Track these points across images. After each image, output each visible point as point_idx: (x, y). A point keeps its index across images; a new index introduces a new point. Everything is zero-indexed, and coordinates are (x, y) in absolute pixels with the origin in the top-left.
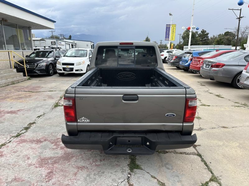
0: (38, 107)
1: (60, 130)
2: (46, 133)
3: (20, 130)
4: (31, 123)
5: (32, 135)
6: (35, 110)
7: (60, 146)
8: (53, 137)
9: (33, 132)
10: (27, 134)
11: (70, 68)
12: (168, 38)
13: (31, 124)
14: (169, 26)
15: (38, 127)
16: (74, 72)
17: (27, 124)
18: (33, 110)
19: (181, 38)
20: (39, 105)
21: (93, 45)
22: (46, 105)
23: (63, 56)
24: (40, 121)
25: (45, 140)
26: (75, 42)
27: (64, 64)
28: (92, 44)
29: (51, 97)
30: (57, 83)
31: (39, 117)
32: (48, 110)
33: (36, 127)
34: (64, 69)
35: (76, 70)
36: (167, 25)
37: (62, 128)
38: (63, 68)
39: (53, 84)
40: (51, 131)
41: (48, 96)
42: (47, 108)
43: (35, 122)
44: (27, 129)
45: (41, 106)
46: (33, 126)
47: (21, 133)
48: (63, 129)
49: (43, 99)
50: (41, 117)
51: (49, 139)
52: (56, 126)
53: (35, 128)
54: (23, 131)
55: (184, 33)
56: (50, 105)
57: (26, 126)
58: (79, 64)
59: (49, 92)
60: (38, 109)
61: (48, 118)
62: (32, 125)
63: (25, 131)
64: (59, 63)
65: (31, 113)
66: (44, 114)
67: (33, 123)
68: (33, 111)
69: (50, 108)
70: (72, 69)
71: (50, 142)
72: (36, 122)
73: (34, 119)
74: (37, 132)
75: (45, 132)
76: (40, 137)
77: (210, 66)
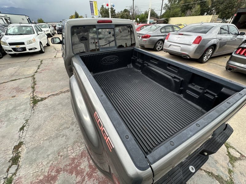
0: (10, 111)
1: (66, 142)
2: (51, 157)
3: (6, 170)
4: (16, 146)
5: (31, 171)
6: (9, 119)
7: (85, 174)
8: (64, 158)
9: (31, 164)
10: (21, 173)
11: (21, 48)
12: (94, 13)
13: (17, 148)
14: (92, 2)
15: (32, 149)
16: (28, 51)
17: (11, 152)
18: (6, 119)
19: (99, 13)
20: (10, 108)
21: (29, 18)
22: (20, 105)
23: (6, 35)
24: (27, 136)
25: (58, 171)
26: (7, 16)
27: (11, 44)
28: (27, 18)
29: (19, 90)
30: (15, 67)
31: (22, 129)
32: (28, 113)
33: (30, 152)
34: (14, 49)
35: (30, 50)
36: (90, 1)
37: (65, 137)
38: (12, 48)
39: (10, 69)
40: (56, 149)
41: (13, 88)
42: (25, 110)
43: (22, 142)
44: (15, 160)
45: (15, 109)
46: (23, 151)
47: (10, 175)
48: (68, 139)
49: (9, 95)
50: (25, 128)
51: (61, 166)
52: (57, 137)
53: (27, 153)
54: (13, 170)
55: (101, 10)
56: (26, 103)
57: (12, 156)
58: (30, 42)
59: (12, 83)
60: (13, 115)
61: (36, 126)
62: (20, 149)
63: (14, 167)
64: (5, 43)
65: (7, 126)
66: (27, 121)
67: (19, 145)
68: (7, 121)
69: (28, 108)
70: (24, 49)
71: (67, 171)
72: (22, 140)
73: (16, 137)
74: (35, 160)
75: (48, 155)
76: (47, 169)
77: (141, 37)
